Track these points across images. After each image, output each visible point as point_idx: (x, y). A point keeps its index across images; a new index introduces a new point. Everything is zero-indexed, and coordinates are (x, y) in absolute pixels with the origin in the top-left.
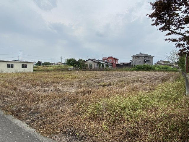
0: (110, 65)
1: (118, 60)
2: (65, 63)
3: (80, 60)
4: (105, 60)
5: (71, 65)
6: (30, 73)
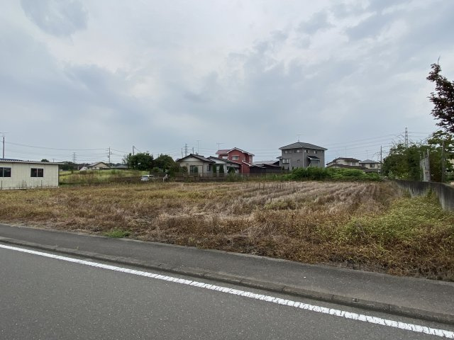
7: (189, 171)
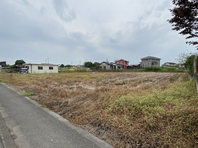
0: (121, 67)
1: (128, 62)
2: (83, 66)
3: (96, 63)
4: (117, 63)
5: (88, 67)
6: (56, 74)
7: (103, 68)
